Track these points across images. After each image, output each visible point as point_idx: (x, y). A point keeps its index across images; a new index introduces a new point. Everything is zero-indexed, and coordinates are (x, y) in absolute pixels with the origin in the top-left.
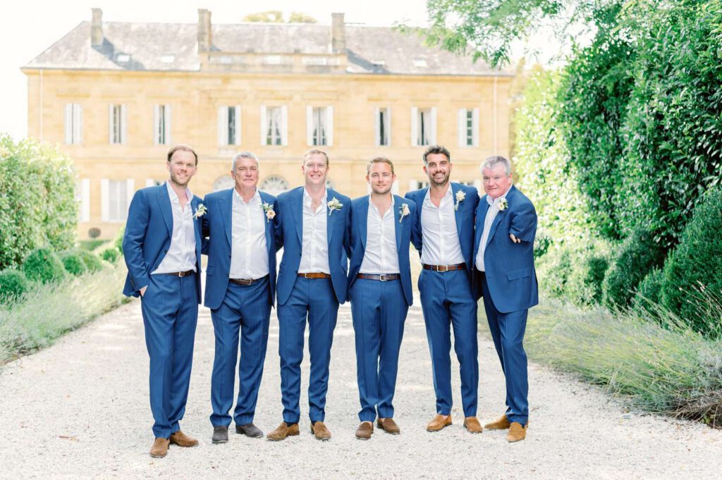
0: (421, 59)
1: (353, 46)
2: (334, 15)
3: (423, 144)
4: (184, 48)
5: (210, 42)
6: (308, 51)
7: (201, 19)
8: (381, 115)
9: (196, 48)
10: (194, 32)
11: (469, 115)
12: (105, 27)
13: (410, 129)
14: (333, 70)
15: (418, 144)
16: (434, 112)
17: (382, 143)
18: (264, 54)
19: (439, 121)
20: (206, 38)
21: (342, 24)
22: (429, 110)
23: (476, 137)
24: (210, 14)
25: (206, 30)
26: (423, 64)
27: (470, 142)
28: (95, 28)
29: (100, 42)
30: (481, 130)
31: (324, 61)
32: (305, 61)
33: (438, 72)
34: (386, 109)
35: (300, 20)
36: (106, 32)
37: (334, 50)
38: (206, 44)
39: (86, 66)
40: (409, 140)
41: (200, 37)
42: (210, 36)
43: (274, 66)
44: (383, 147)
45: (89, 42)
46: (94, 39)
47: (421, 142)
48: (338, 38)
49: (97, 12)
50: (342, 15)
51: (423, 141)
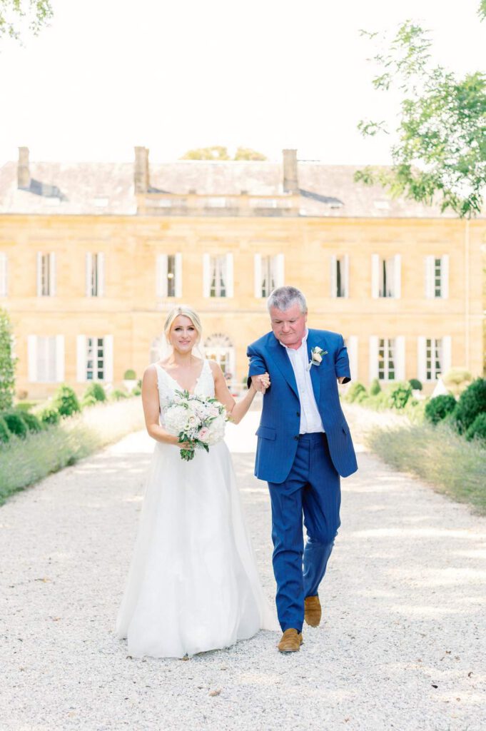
0: (382, 200)
1: (306, 185)
2: (286, 152)
3: (385, 295)
4: (119, 189)
5: (148, 183)
6: (254, 192)
7: (138, 158)
8: (338, 263)
9: (132, 189)
10: (131, 171)
11: (438, 263)
12: (32, 168)
13: (369, 279)
14: (284, 213)
15: (380, 295)
16: (398, 258)
17: (339, 294)
18: (206, 196)
19: (404, 269)
20: (143, 178)
21: (295, 162)
22: (392, 258)
23: (444, 288)
24: (147, 152)
25: (143, 170)
26: (386, 206)
27: (438, 293)
28: (22, 169)
29: (27, 184)
30: (451, 280)
31: (274, 204)
32: (254, 203)
33: (401, 214)
34: (343, 257)
35: (247, 157)
36: (34, 173)
37: (286, 191)
38: (143, 185)
40: (369, 291)
41: (137, 178)
42: (148, 176)
43: (219, 209)
44: (340, 299)
45: (15, 183)
46: (20, 181)
47: (382, 294)
48: (290, 177)
49: (24, 151)
50: (294, 152)
51: (384, 293)
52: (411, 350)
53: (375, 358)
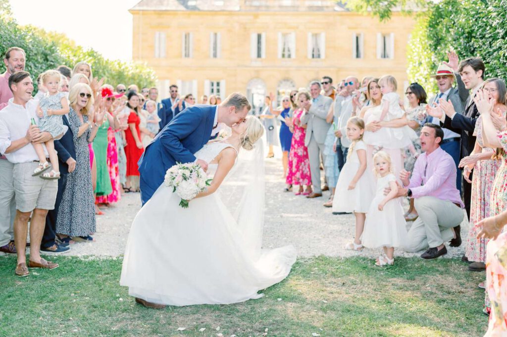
3: (385, 57)
8: (357, 38)
13: (375, 48)
14: (325, 9)
16: (392, 35)
17: (358, 56)
19: (396, 41)
22: (389, 34)
31: (320, 3)
32: (307, 3)
34: (360, 35)
39: (169, 8)
40: (375, 55)
43: (287, 7)
44: (359, 59)
47: (383, 56)
51: (385, 55)
52: (401, 89)
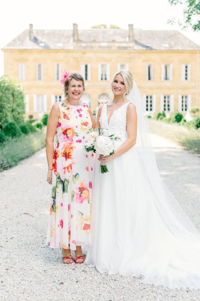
0: (165, 43)
1: (137, 38)
2: (129, 25)
4: (67, 40)
5: (77, 37)
6: (118, 40)
7: (74, 28)
8: (149, 67)
9: (72, 40)
10: (71, 33)
11: (186, 67)
12: (34, 32)
13: (160, 73)
14: (128, 48)
15: (165, 79)
16: (171, 65)
17: (149, 79)
18: (100, 42)
19: (174, 69)
20: (76, 35)
21: (132, 29)
22: (169, 65)
23: (189, 77)
24: (77, 25)
25: (76, 32)
26: (167, 45)
27: (186, 79)
28: (30, 32)
29: (32, 38)
30: (191, 74)
31: (125, 45)
32: (117, 45)
33: (173, 49)
34: (151, 65)
35: (114, 28)
36: (34, 34)
37: (129, 40)
38: (76, 38)
39: (27, 48)
40: (160, 78)
41: (73, 35)
42: (78, 35)
43: (104, 47)
44: (150, 81)
45: (28, 38)
46: (30, 37)
48: (131, 35)
49: (31, 25)
50: (132, 25)
51: (166, 78)
52: (176, 100)
53: (162, 103)
